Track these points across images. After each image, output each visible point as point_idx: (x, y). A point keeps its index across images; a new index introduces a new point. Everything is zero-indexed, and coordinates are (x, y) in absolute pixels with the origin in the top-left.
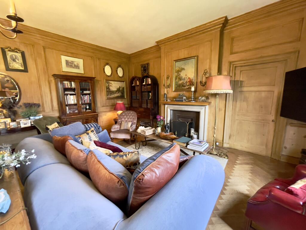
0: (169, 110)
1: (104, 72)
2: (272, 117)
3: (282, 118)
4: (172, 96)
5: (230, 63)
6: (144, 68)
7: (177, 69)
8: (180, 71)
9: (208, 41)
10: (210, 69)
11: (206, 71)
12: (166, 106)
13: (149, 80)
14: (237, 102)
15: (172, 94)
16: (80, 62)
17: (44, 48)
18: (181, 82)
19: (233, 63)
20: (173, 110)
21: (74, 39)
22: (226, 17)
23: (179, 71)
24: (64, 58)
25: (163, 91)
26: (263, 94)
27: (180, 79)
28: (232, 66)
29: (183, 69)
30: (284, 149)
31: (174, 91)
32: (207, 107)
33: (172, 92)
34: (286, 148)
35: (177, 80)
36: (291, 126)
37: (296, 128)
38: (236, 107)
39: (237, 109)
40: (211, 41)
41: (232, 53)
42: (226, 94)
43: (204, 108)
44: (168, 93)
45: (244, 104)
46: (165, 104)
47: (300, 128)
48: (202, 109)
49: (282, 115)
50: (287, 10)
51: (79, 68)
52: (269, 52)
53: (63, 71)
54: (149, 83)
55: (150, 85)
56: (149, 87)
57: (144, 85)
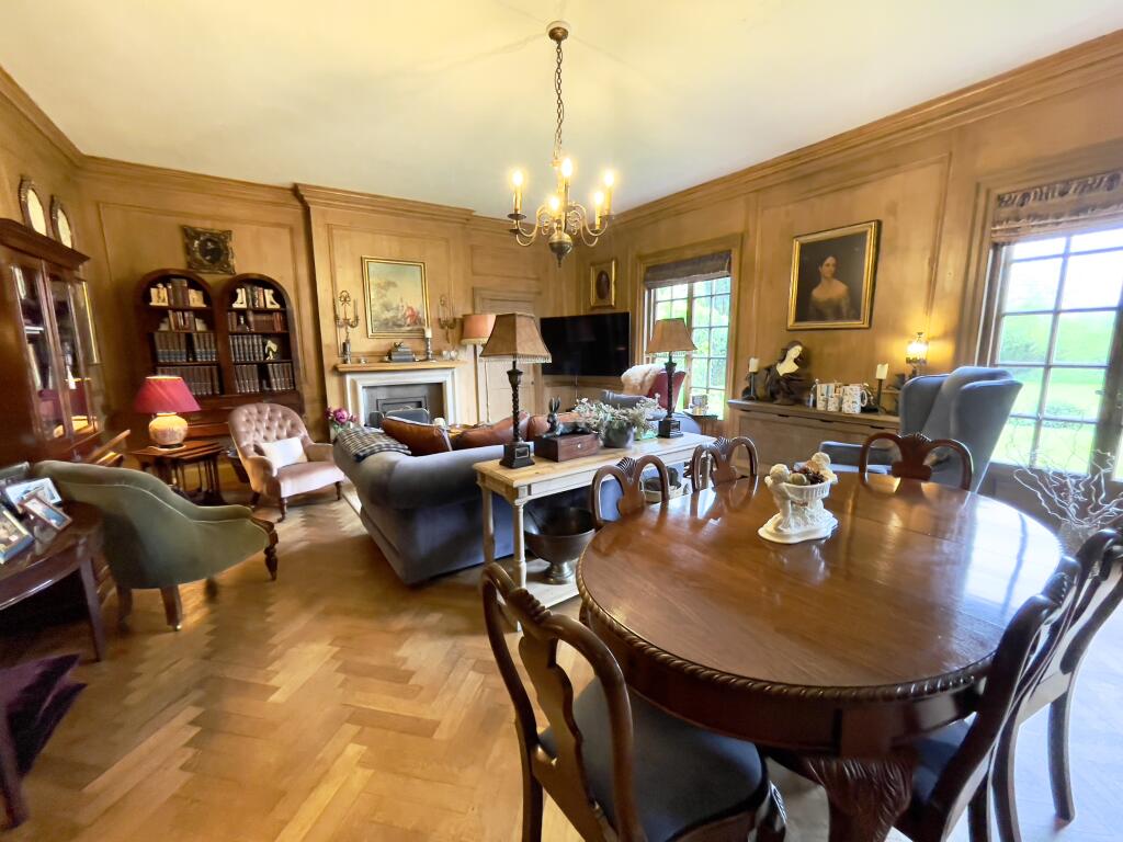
0: (360, 387)
4: (368, 350)
8: (384, 288)
9: (442, 240)
10: (451, 295)
12: (348, 378)
15: (364, 342)
18: (388, 315)
20: (367, 387)
23: (381, 287)
25: (331, 334)
27: (386, 307)
28: (477, 296)
29: (391, 284)
31: (371, 337)
32: (457, 372)
33: (366, 340)
35: (378, 309)
41: (474, 274)
43: (450, 372)
48: (447, 376)
54: (269, 306)
55: (270, 312)
56: (264, 318)
57: (241, 312)
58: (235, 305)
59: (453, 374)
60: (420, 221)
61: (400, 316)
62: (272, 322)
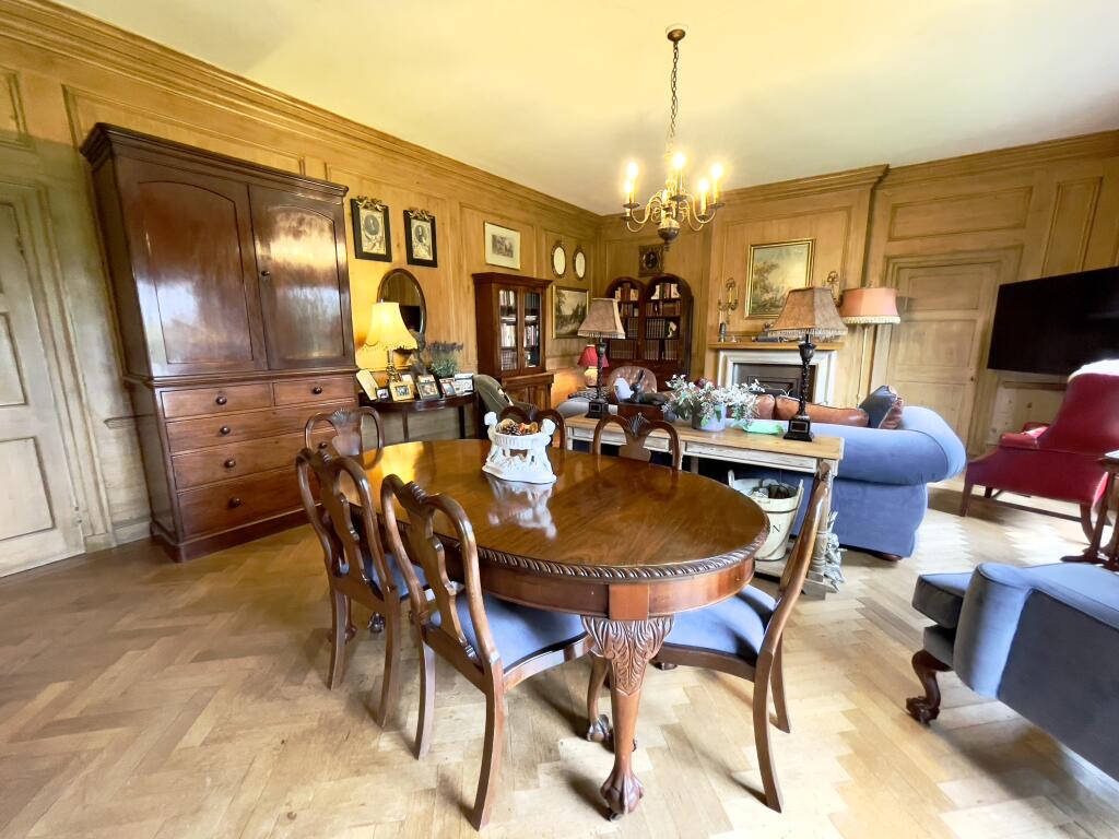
0: (730, 364)
1: (553, 266)
2: (972, 372)
3: (990, 370)
4: (741, 330)
5: (888, 259)
6: (648, 256)
7: (759, 265)
8: (767, 271)
9: (840, 209)
10: (843, 271)
11: (833, 275)
12: (722, 354)
13: (674, 287)
14: (898, 342)
15: (740, 323)
16: (514, 238)
17: (462, 206)
18: (767, 297)
19: (895, 260)
20: (739, 364)
21: (511, 183)
22: (888, 166)
23: (764, 271)
24: (491, 230)
25: (715, 317)
26: (955, 327)
27: (766, 289)
28: (891, 266)
29: (773, 266)
30: (991, 433)
31: (748, 318)
32: (834, 354)
33: (741, 321)
34: (994, 431)
35: (758, 291)
36: (1006, 388)
37: (1014, 391)
38: (896, 353)
39: (900, 358)
40: (848, 209)
41: (891, 239)
42: (876, 326)
43: (826, 355)
44: (728, 322)
45: (915, 347)
46: (717, 351)
47: (1021, 391)
48: (822, 359)
49: (991, 365)
50: (1007, 168)
51: (512, 256)
52: (968, 243)
53: (488, 264)
54: (673, 296)
55: (674, 301)
56: (671, 305)
57: (656, 302)
58: (653, 298)
59: (830, 357)
60: (816, 197)
61: (778, 297)
62: (674, 308)
